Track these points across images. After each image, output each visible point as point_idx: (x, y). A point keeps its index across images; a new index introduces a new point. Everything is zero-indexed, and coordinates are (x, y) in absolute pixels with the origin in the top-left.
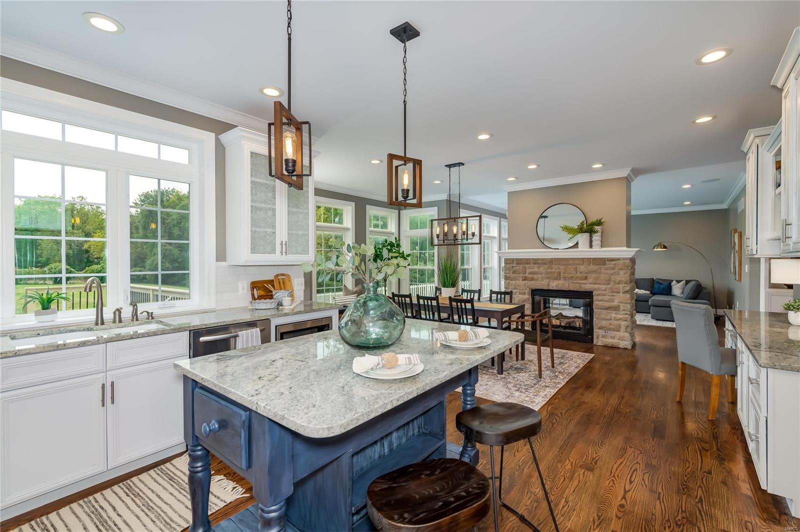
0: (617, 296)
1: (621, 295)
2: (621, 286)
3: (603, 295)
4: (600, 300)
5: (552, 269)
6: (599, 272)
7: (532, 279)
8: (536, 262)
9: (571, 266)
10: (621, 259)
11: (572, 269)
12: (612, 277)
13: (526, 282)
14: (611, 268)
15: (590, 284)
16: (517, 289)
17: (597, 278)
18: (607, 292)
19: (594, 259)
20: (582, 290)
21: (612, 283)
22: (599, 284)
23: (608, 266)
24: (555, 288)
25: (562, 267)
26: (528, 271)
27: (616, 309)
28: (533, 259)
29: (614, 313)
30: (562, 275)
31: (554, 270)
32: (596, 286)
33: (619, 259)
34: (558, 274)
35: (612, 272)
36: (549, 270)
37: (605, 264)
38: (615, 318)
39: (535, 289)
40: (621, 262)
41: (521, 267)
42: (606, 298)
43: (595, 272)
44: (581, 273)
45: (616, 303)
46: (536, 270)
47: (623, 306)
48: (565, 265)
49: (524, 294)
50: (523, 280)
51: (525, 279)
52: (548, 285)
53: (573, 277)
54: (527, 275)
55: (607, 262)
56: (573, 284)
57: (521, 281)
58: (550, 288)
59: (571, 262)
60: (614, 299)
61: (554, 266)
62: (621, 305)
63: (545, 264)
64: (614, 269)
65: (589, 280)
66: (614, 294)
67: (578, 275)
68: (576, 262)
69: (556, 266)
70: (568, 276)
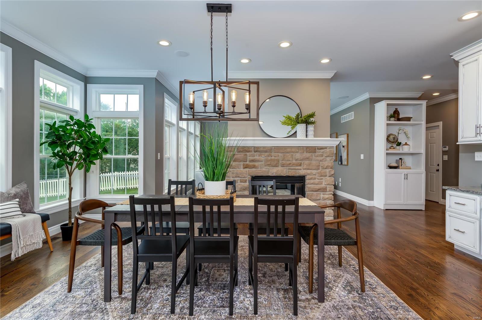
0: (325, 179)
1: (328, 178)
2: (328, 170)
3: (314, 179)
4: (312, 184)
5: (272, 156)
6: (311, 159)
7: (254, 167)
8: (257, 150)
9: (288, 154)
10: (328, 148)
11: (290, 156)
12: (321, 163)
13: (247, 170)
14: (320, 155)
15: (304, 169)
16: (239, 177)
17: (309, 165)
18: (316, 176)
19: (307, 147)
20: (297, 175)
21: (321, 168)
22: (311, 169)
23: (318, 153)
24: (274, 175)
25: (281, 155)
26: (249, 158)
27: (324, 190)
28: (254, 147)
29: (322, 194)
30: (280, 162)
31: (273, 158)
32: (309, 171)
33: (326, 148)
34: (277, 161)
35: (321, 158)
36: (269, 158)
37: (315, 152)
38: (323, 198)
39: (256, 177)
40: (328, 150)
41: (243, 155)
42: (317, 181)
43: (308, 159)
44: (296, 160)
45: (323, 186)
46: (257, 157)
47: (329, 187)
48: (283, 153)
49: (245, 181)
50: (244, 168)
51: (246, 167)
52: (268, 171)
53: (290, 164)
54: (248, 163)
55: (317, 150)
56: (291, 170)
57: (242, 169)
58: (270, 175)
59: (289, 150)
60: (322, 181)
61: (273, 154)
62: (328, 186)
63: (266, 152)
64: (322, 156)
65: (303, 166)
66: (322, 178)
67: (294, 161)
68: (293, 150)
69: (275, 153)
70: (286, 163)
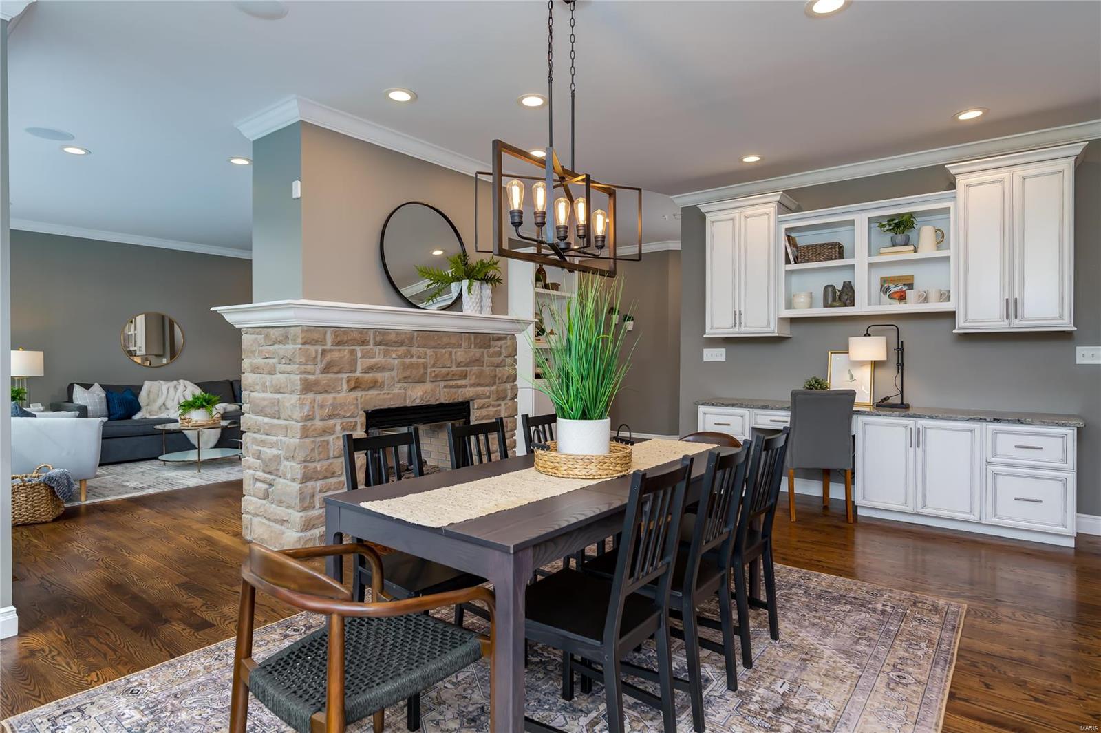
0: (504, 404)
1: (510, 403)
2: (507, 386)
3: (488, 407)
4: (484, 418)
5: (412, 357)
6: (482, 362)
7: (374, 385)
9: (444, 351)
10: (508, 338)
11: (446, 356)
13: (358, 393)
14: (497, 352)
15: (471, 386)
17: (480, 375)
18: (490, 400)
19: (477, 336)
20: (459, 400)
21: (497, 381)
22: (482, 385)
23: (493, 350)
24: (418, 403)
25: (430, 352)
26: (361, 364)
28: (376, 331)
30: (429, 370)
31: (414, 359)
32: (476, 391)
33: (504, 337)
34: (423, 368)
35: (498, 360)
36: (407, 361)
37: (489, 347)
39: (376, 412)
40: (509, 342)
41: (346, 353)
42: (491, 410)
43: (477, 361)
44: (459, 365)
46: (379, 360)
47: (510, 422)
48: (434, 347)
49: (354, 427)
50: (351, 390)
51: (356, 386)
52: (405, 395)
53: (447, 374)
54: (359, 374)
55: (492, 342)
56: (448, 390)
57: (345, 394)
58: (408, 403)
59: (444, 340)
61: (414, 350)
63: (401, 344)
64: (499, 354)
65: (470, 379)
66: (499, 402)
67: (454, 368)
68: (453, 341)
69: (419, 349)
70: (440, 372)
